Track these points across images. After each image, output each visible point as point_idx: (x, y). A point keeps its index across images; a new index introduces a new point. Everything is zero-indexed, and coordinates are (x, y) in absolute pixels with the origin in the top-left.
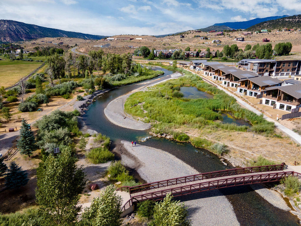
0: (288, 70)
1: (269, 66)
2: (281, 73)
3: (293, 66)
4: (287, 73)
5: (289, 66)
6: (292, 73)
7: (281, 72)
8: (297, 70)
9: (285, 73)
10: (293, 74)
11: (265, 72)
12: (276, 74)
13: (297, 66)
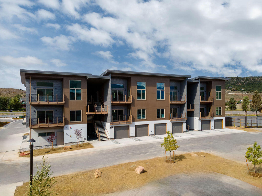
0: (160, 113)
1: (83, 92)
2: (137, 126)
3: (173, 99)
4: (156, 125)
5: (158, 98)
6: (173, 124)
7: (134, 120)
8: (188, 112)
9: (152, 124)
10: (176, 127)
11: (67, 123)
12: (116, 129)
13: (184, 99)
